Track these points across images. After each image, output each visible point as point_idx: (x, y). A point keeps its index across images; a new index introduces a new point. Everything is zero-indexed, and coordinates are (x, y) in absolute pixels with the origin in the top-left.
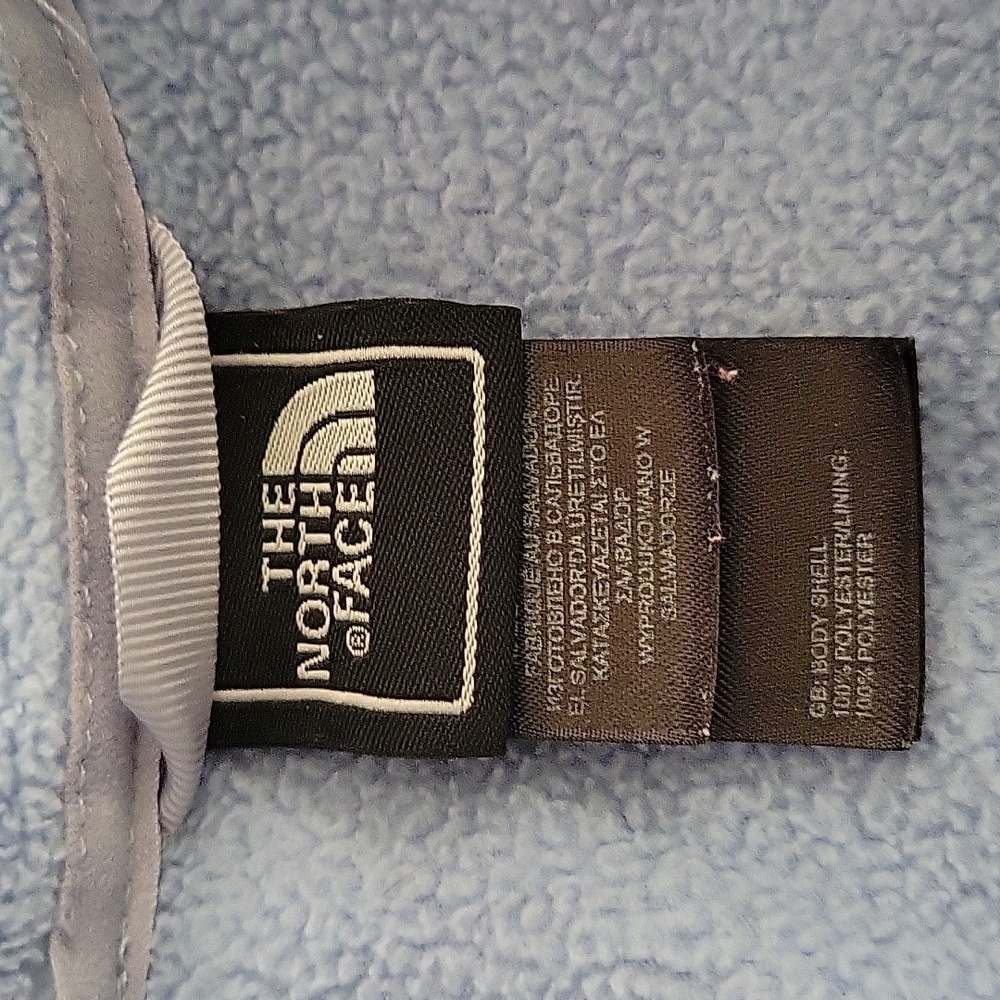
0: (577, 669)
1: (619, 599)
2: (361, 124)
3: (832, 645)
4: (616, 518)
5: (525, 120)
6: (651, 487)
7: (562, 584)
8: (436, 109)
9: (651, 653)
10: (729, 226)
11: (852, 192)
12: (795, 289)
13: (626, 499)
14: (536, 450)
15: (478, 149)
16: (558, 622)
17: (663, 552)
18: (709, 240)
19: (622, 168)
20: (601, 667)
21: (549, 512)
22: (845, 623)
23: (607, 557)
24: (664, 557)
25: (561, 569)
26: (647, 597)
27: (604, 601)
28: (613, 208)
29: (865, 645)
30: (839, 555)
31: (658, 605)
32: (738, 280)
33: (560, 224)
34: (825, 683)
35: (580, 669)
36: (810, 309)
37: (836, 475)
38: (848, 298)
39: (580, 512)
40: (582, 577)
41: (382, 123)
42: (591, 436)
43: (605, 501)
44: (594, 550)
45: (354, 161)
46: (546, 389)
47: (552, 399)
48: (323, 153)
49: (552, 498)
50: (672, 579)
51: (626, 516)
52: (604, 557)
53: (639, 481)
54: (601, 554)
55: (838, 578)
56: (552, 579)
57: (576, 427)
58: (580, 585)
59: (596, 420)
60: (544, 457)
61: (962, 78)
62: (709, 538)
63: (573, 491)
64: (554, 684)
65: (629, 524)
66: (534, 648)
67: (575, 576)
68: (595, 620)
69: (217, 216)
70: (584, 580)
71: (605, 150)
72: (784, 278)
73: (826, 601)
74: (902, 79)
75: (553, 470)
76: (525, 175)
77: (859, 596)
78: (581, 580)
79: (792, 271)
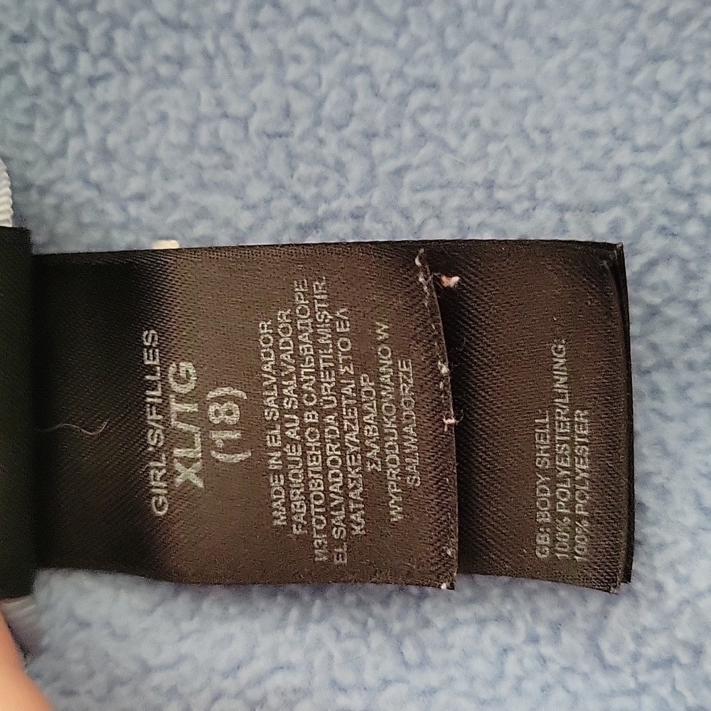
0: (337, 526)
1: (369, 468)
2: (182, 62)
3: (554, 500)
4: (363, 400)
5: (321, 57)
6: (392, 374)
7: (320, 457)
8: (245, 47)
9: (400, 513)
10: (493, 148)
11: (599, 121)
12: (548, 204)
13: (370, 384)
14: (291, 342)
15: (280, 82)
16: (319, 488)
17: (405, 429)
18: (474, 161)
19: (403, 99)
20: (358, 524)
21: (306, 395)
22: (565, 482)
23: (357, 433)
24: (406, 434)
25: (319, 444)
26: (394, 466)
27: (357, 470)
28: (395, 133)
29: (581, 502)
30: (560, 427)
31: (403, 474)
32: (501, 195)
33: (349, 146)
34: (548, 530)
35: (340, 526)
36: (561, 220)
37: (556, 360)
38: (593, 212)
39: (332, 395)
40: (337, 450)
41: (199, 61)
42: (338, 330)
43: (353, 386)
44: (346, 427)
45: (176, 93)
46: (297, 290)
47: (302, 297)
48: (149, 87)
49: (308, 384)
50: (415, 452)
51: (372, 398)
52: (355, 433)
53: (381, 369)
54: (352, 430)
55: (558, 445)
56: (311, 453)
57: (324, 322)
58: (336, 457)
59: (341, 316)
60: (299, 349)
61: (694, 25)
62: (444, 420)
63: (325, 378)
64: (319, 540)
65: (375, 405)
66: (299, 511)
67: (331, 450)
68: (351, 486)
69: (52, 146)
70: (339, 453)
71: (389, 84)
72: (540, 193)
73: (548, 464)
74: (643, 25)
75: (307, 360)
76: (320, 104)
77: (576, 461)
78: (337, 453)
79: (547, 187)
